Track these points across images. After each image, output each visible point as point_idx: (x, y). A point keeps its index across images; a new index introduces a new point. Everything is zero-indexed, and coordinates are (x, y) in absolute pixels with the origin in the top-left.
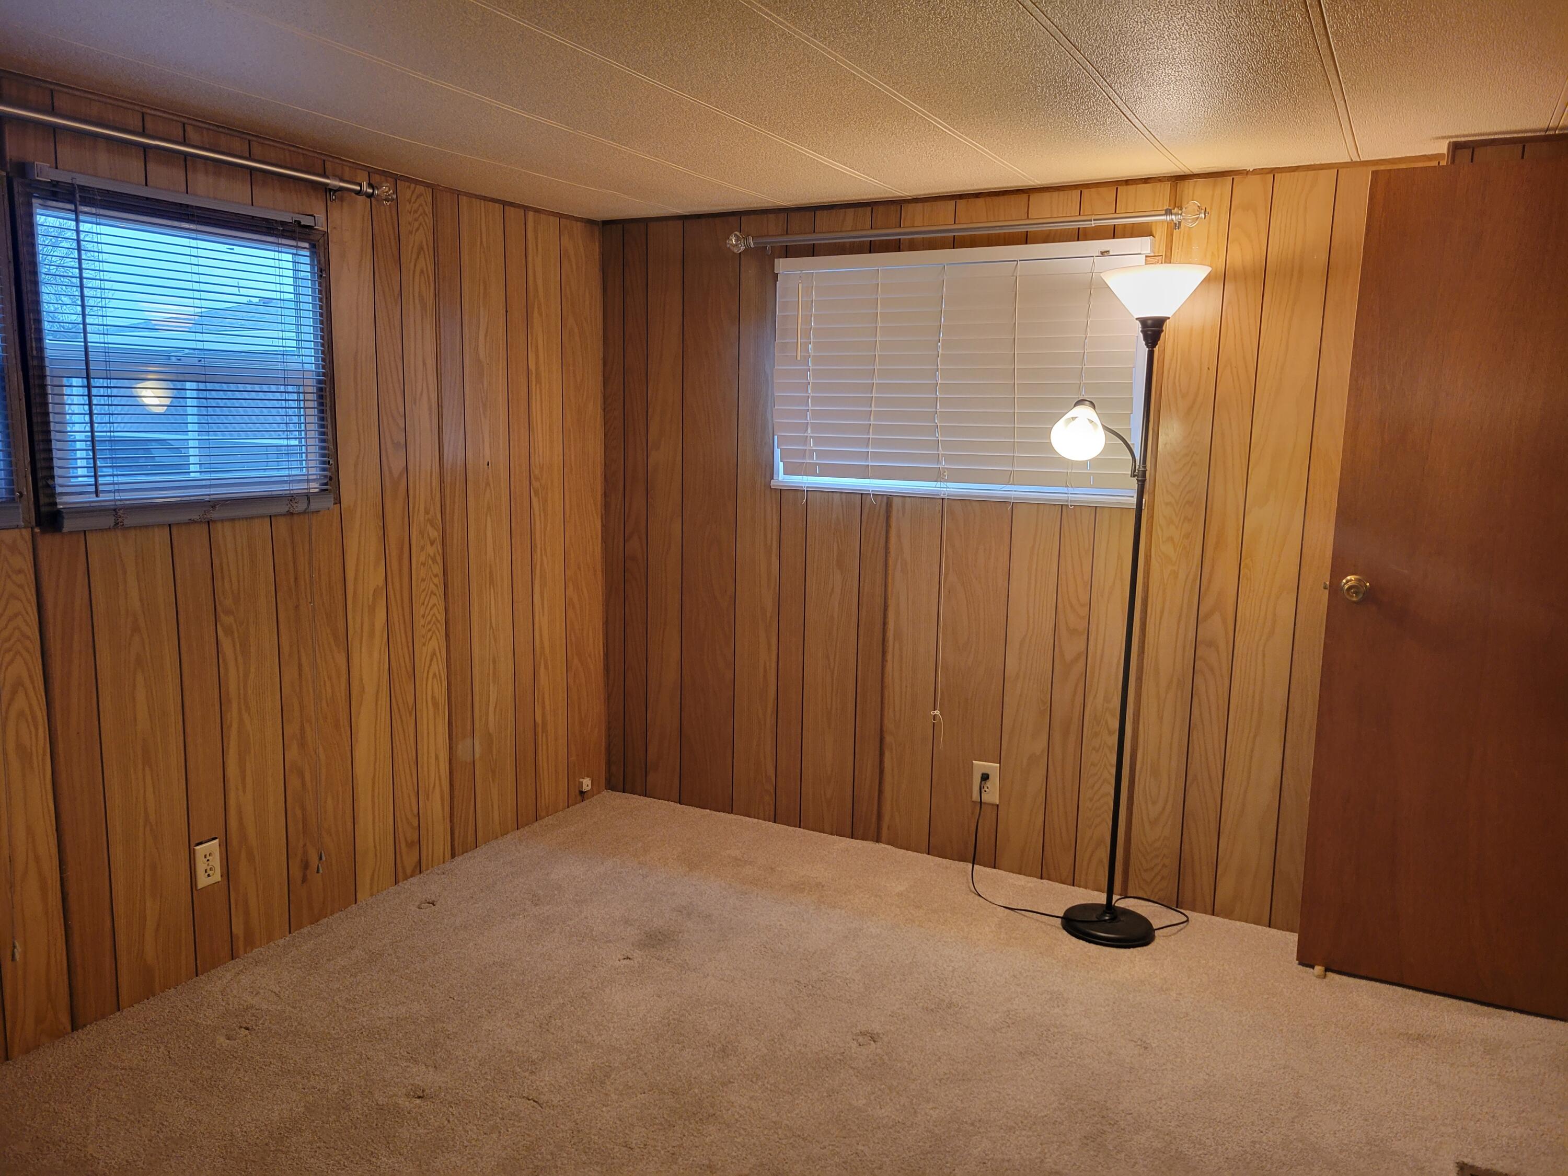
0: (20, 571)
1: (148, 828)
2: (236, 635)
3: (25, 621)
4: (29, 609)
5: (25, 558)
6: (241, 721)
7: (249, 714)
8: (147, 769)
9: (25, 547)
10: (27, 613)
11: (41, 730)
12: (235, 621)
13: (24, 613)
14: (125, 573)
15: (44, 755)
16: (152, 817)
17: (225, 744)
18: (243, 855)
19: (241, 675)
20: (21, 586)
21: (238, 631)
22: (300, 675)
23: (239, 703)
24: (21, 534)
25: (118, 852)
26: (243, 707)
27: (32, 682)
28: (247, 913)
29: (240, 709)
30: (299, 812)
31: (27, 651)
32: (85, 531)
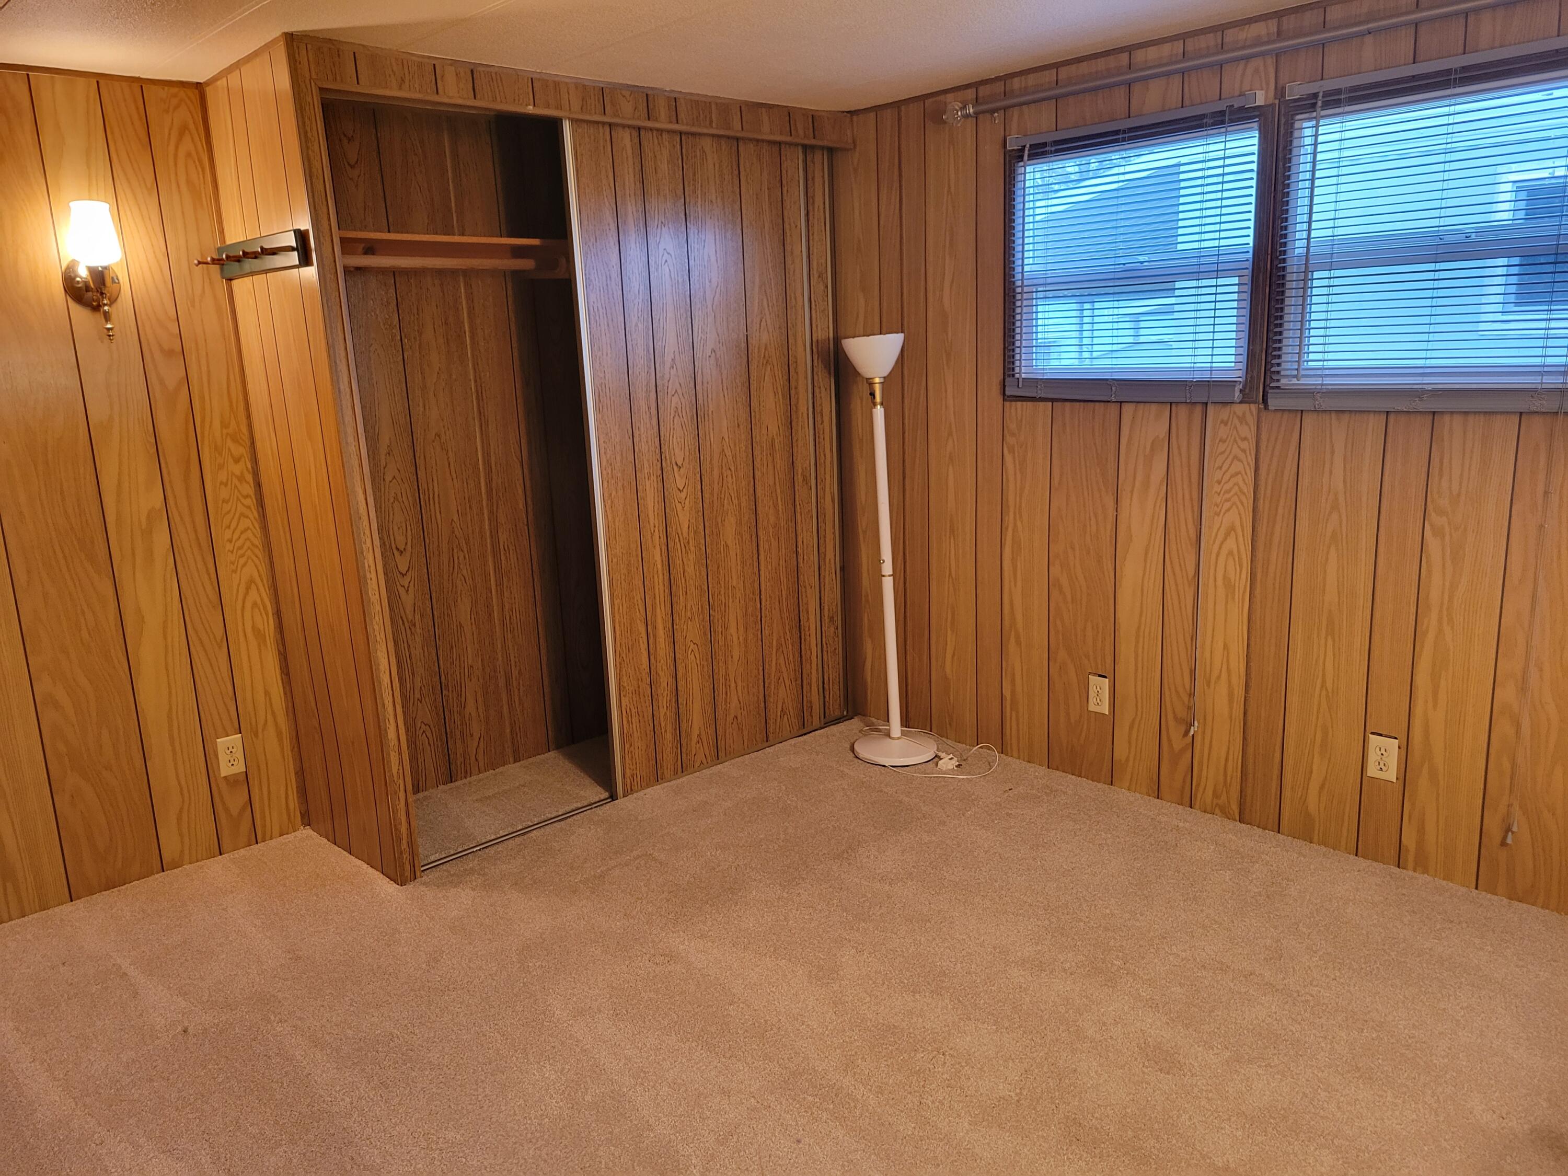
0: (1245, 439)
1: (1324, 693)
2: (1447, 538)
3: (1244, 480)
4: (1248, 472)
5: (1250, 428)
6: (1440, 631)
7: (1452, 628)
8: (1329, 639)
9: (1252, 421)
10: (1246, 474)
11: (1244, 571)
12: (1449, 524)
13: (1243, 473)
14: (1333, 452)
15: (1244, 592)
16: (1329, 684)
17: (1417, 648)
18: (1425, 770)
19: (1447, 584)
20: (1244, 451)
21: (1451, 535)
22: (1533, 609)
23: (1441, 611)
24: (1250, 409)
25: (1294, 699)
26: (1445, 618)
27: (1243, 531)
28: (1421, 831)
29: (1440, 620)
30: (1507, 765)
31: (1242, 504)
32: (1302, 411)
